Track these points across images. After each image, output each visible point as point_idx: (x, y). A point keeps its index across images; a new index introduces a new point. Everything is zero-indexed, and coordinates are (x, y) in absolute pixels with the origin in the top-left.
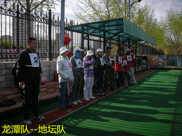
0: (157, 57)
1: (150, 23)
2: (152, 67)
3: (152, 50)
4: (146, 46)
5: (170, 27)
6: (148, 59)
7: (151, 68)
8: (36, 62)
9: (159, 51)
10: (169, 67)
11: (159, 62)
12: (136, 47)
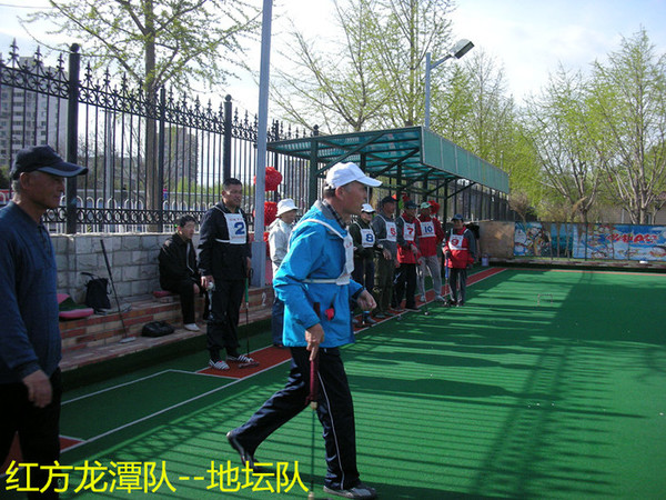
0: (509, 228)
1: (491, 115)
2: (495, 259)
3: (497, 204)
4: (476, 191)
5: (558, 128)
6: (480, 234)
7: (491, 264)
8: (239, 232)
9: (515, 209)
10: (548, 260)
11: (517, 244)
12: (446, 197)
